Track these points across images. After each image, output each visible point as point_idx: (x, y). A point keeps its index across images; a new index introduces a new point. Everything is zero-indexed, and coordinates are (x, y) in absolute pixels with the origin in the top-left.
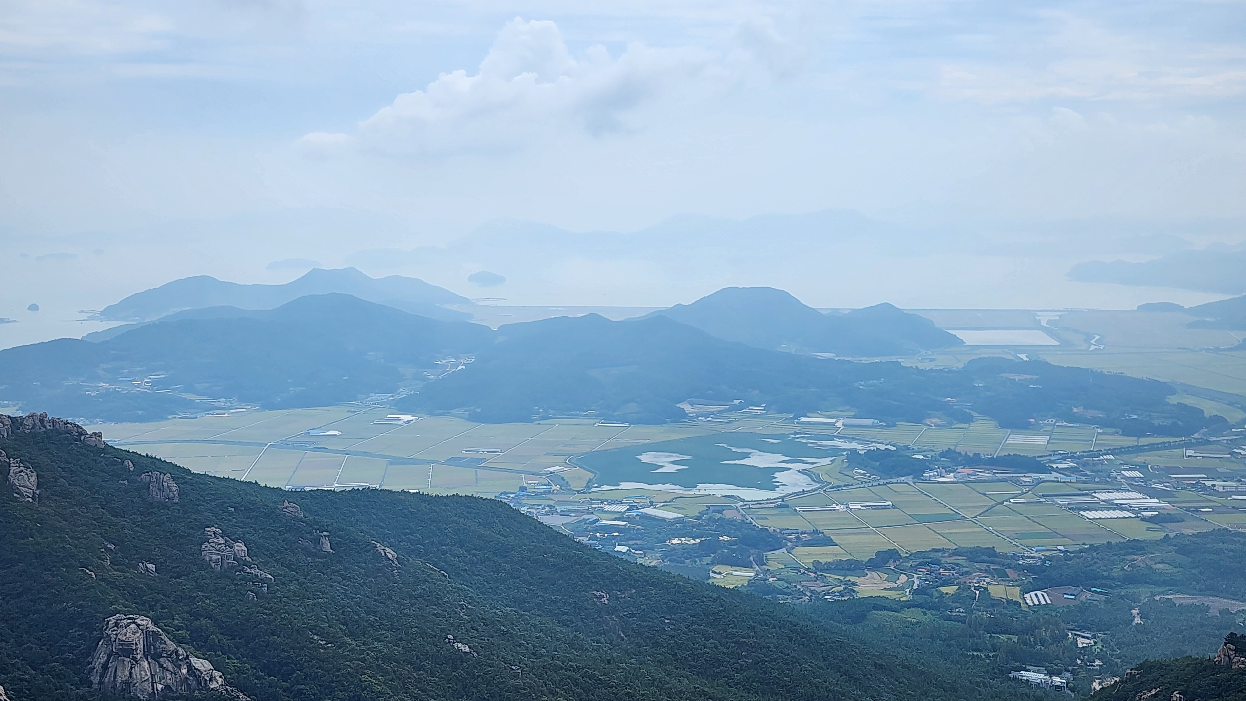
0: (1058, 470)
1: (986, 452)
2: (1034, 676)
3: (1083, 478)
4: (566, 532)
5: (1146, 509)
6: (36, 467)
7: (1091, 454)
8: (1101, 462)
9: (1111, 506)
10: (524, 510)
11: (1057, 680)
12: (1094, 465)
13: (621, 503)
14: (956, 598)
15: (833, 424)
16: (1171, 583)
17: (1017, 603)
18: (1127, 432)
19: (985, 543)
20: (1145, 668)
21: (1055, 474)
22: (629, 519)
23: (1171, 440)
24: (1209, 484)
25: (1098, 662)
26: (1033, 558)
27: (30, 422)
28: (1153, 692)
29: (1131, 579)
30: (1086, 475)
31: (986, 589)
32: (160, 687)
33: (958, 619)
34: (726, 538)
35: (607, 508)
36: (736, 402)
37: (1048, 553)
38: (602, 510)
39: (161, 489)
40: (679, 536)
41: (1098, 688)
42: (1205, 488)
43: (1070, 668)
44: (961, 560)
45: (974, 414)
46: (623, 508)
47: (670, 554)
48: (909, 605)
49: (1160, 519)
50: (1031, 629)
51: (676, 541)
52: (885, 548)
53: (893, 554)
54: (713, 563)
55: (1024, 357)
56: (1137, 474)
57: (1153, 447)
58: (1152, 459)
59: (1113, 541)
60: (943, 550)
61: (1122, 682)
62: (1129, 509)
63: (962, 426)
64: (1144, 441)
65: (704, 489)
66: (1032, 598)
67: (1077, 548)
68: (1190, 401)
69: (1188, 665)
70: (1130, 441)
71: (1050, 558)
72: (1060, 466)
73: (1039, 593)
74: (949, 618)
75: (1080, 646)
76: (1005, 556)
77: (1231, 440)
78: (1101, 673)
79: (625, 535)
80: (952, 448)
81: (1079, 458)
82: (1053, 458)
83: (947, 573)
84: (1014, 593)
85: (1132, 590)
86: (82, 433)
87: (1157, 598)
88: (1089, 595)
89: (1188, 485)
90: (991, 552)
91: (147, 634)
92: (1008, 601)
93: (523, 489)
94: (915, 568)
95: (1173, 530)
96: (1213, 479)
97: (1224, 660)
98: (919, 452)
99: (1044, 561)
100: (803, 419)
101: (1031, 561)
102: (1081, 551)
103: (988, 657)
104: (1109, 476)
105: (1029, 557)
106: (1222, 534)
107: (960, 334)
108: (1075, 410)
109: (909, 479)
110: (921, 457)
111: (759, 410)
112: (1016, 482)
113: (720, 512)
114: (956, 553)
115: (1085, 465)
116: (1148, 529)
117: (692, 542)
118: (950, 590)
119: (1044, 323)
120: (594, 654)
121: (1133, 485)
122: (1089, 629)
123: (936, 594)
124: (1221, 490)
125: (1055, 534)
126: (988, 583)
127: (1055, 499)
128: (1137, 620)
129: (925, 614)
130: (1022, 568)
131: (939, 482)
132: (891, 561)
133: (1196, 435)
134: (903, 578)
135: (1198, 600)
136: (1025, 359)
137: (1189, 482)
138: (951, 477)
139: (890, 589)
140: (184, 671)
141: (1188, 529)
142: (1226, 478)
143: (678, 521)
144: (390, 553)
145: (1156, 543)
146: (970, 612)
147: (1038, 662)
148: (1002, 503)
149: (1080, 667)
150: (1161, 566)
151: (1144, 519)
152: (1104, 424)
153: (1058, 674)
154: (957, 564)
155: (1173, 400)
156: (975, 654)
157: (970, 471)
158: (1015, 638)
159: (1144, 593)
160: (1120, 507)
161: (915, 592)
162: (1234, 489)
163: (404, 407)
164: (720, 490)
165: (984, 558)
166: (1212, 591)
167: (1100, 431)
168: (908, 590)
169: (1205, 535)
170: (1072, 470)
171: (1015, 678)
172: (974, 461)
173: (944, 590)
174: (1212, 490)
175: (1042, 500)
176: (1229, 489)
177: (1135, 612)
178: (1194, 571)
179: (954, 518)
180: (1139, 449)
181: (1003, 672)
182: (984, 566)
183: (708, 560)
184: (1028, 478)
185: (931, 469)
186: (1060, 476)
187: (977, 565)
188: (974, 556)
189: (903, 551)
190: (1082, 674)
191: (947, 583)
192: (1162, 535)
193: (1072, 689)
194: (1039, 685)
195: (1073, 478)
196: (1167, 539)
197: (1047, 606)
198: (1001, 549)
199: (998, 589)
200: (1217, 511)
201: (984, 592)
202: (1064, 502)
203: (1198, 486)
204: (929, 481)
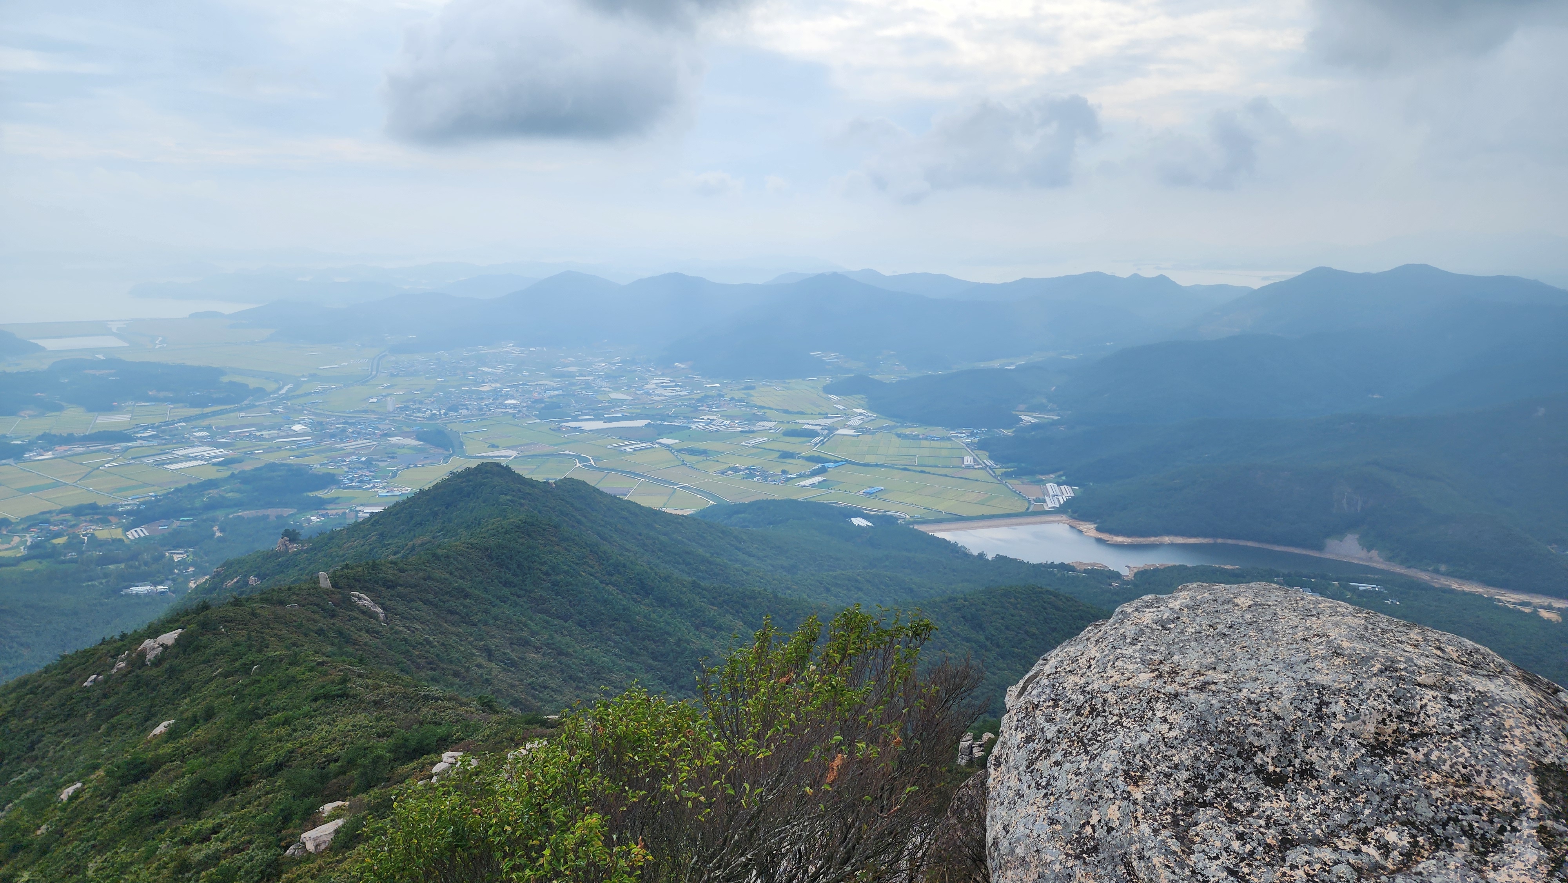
0: (142, 438)
1: (79, 432)
2: (142, 589)
3: (163, 441)
5: (215, 457)
7: (167, 423)
8: (177, 428)
9: (188, 458)
11: (161, 588)
12: (171, 431)
14: (68, 546)
16: (238, 505)
17: (121, 540)
18: (194, 404)
19: (87, 500)
20: (228, 565)
21: (140, 442)
23: (228, 407)
24: (258, 434)
25: (191, 569)
26: (129, 505)
28: (235, 580)
29: (212, 506)
30: (166, 439)
31: (93, 534)
33: (72, 561)
37: (141, 500)
41: (193, 586)
42: (255, 437)
43: (170, 577)
44: (68, 516)
45: (64, 404)
48: (25, 559)
49: (227, 462)
50: (134, 557)
55: (101, 357)
56: (205, 433)
57: (214, 414)
58: (214, 422)
59: (193, 483)
60: (50, 512)
61: (211, 578)
62: (202, 458)
63: (54, 414)
64: (207, 410)
66: (132, 534)
67: (165, 492)
68: (238, 379)
69: (258, 557)
70: (197, 411)
71: (144, 503)
72: (143, 435)
73: (138, 529)
74: (64, 562)
75: (176, 560)
76: (106, 507)
77: (271, 403)
78: (194, 575)
80: (47, 431)
81: (158, 427)
82: (137, 430)
83: (56, 528)
84: (118, 533)
85: (211, 514)
87: (231, 516)
88: (178, 523)
89: (244, 437)
90: (93, 508)
92: (114, 540)
94: (26, 530)
95: (236, 469)
96: (261, 430)
97: (283, 548)
98: (17, 438)
99: (139, 506)
101: (128, 508)
102: (168, 493)
103: (101, 583)
104: (183, 438)
105: (126, 505)
106: (272, 467)
107: (41, 343)
108: (150, 393)
109: (11, 461)
110: (19, 442)
112: (108, 451)
114: (63, 511)
115: (163, 432)
116: (218, 471)
118: (60, 541)
119: (114, 330)
121: (202, 442)
122: (181, 547)
123: (49, 546)
124: (267, 437)
125: (146, 485)
126: (94, 530)
127: (143, 459)
128: (218, 534)
129: (40, 563)
130: (122, 513)
131: (39, 460)
132: (3, 528)
133: (245, 402)
134: (16, 539)
135: (260, 513)
136: (103, 358)
137: (243, 434)
138: (49, 455)
139: (6, 550)
141: (248, 466)
142: (271, 428)
145: (226, 480)
146: (81, 553)
147: (143, 578)
148: (98, 468)
149: (178, 574)
150: (231, 494)
151: (214, 464)
152: (173, 401)
153: (161, 583)
154: (65, 520)
155: (225, 379)
156: (90, 583)
157: (66, 448)
158: (122, 566)
159: (220, 514)
160: (195, 458)
161: (31, 548)
162: (276, 435)
165: (87, 511)
166: (269, 505)
167: (171, 406)
168: (22, 548)
169: (260, 469)
170: (152, 436)
171: (127, 595)
172: (69, 440)
173: (56, 541)
174: (261, 438)
175: (131, 462)
176: (273, 436)
177: (215, 528)
178: (255, 494)
179: (57, 485)
180: (204, 416)
181: (116, 592)
182: (88, 518)
184: (117, 447)
185: (31, 451)
186: (144, 443)
187: (83, 518)
188: (79, 511)
189: (13, 518)
190: (180, 580)
191: (58, 535)
192: (229, 473)
193: (174, 592)
194: (147, 595)
195: (155, 443)
196: (233, 476)
197: (145, 537)
198: (101, 503)
199: (103, 533)
200: (267, 451)
201: (92, 537)
202: (149, 460)
203: (250, 436)
204: (30, 460)
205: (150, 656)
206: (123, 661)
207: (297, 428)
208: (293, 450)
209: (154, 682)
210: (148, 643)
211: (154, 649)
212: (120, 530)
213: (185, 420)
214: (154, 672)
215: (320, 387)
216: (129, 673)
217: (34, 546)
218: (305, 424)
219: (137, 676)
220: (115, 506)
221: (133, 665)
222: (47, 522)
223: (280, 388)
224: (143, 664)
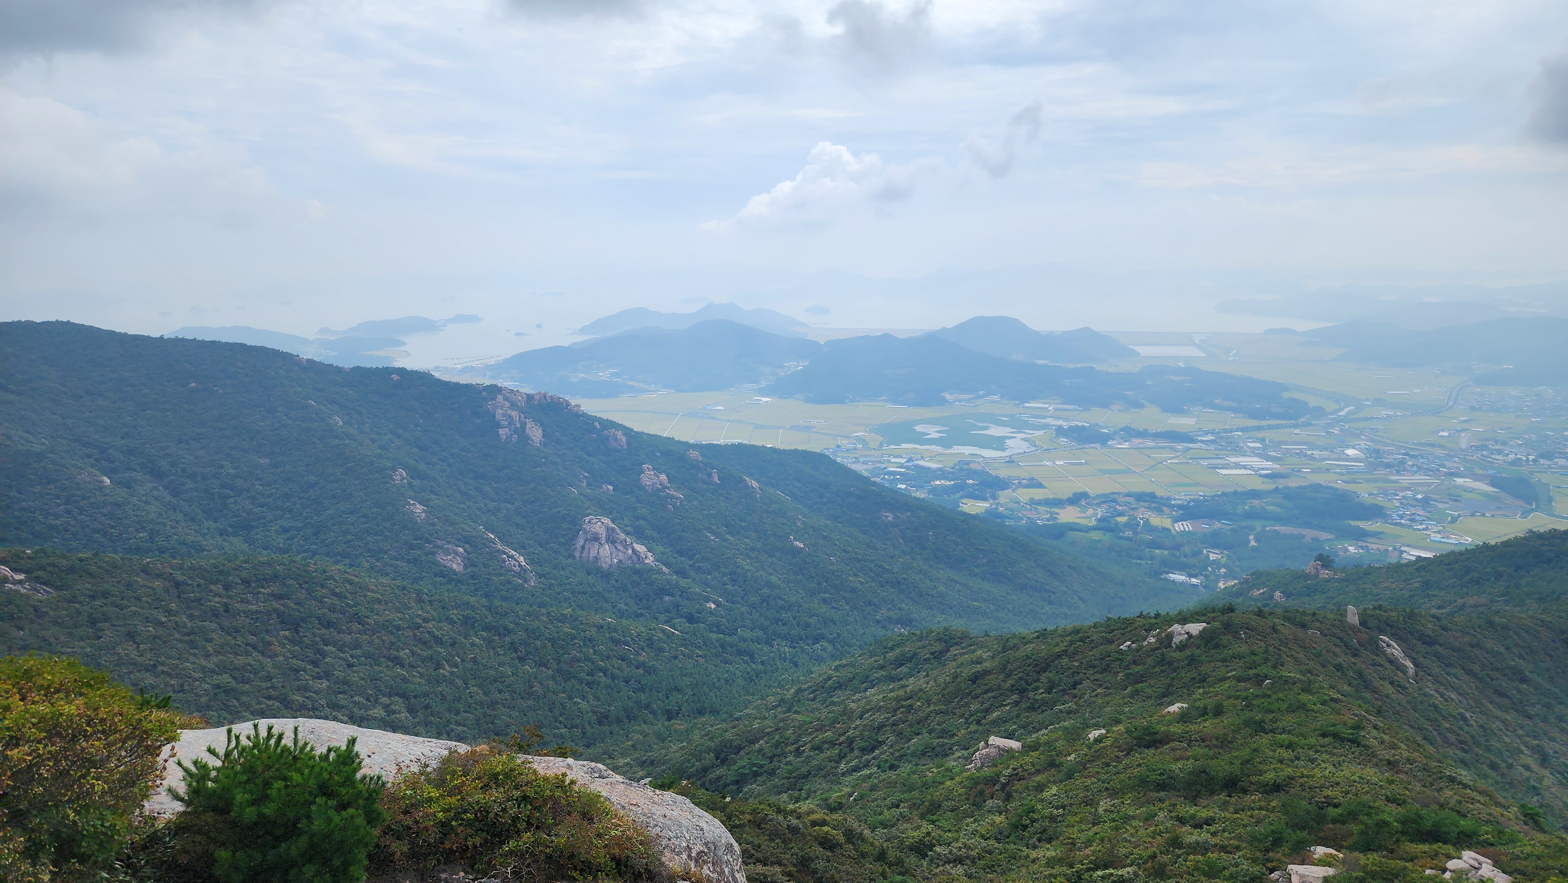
0: (1202, 442)
1: (1152, 429)
2: (1178, 577)
3: (1220, 447)
4: (866, 474)
5: (1263, 469)
6: (542, 425)
7: (1226, 431)
8: (1233, 437)
9: (1238, 466)
10: (839, 460)
11: (1194, 581)
12: (1228, 438)
13: (902, 457)
14: (1127, 525)
15: (1046, 408)
16: (1277, 519)
17: (1168, 530)
18: (1253, 416)
19: (1148, 489)
20: (1257, 575)
21: (1199, 444)
22: (906, 468)
23: (1284, 422)
24: (1309, 453)
25: (1223, 570)
26: (1181, 499)
27: (537, 397)
28: (1261, 591)
29: (1251, 515)
30: (1222, 445)
31: (1147, 519)
32: (616, 561)
33: (1129, 539)
34: (971, 482)
35: (893, 460)
36: (981, 392)
37: (1192, 497)
38: (889, 461)
39: (616, 440)
40: (940, 479)
41: (1222, 587)
42: (1306, 455)
43: (1204, 573)
44: (1131, 500)
45: (1146, 403)
46: (903, 461)
47: (934, 490)
48: (1094, 528)
49: (1273, 476)
50: (1178, 547)
51: (937, 482)
52: (1079, 491)
53: (1084, 495)
54: (962, 497)
55: (1182, 365)
56: (1258, 445)
57: (1270, 427)
58: (1269, 435)
59: (1239, 490)
60: (1119, 494)
61: (1240, 584)
62: (1251, 468)
63: (1136, 410)
64: (1264, 423)
65: (957, 449)
66: (1179, 527)
67: (1213, 494)
68: (1299, 396)
69: (1287, 574)
70: (1254, 423)
71: (1193, 500)
72: (1204, 439)
73: (1184, 523)
74: (1122, 538)
75: (1211, 559)
76: (1162, 498)
77: (1327, 423)
78: (1225, 577)
79: (905, 478)
80: (1129, 425)
81: (1217, 433)
82: (1199, 433)
83: (1121, 508)
84: (1167, 523)
85: (1250, 523)
86: (568, 404)
87: (1268, 529)
88: (1219, 525)
89: (1294, 453)
90: (1152, 496)
91: (608, 529)
92: (1163, 528)
93: (838, 446)
94: (1099, 505)
95: (1281, 483)
96: (1313, 449)
97: (1313, 572)
98: (1105, 428)
99: (1189, 502)
100: (1026, 405)
101: (1180, 502)
102: (1215, 496)
103: (1147, 564)
104: (1238, 446)
105: (1178, 499)
106: (1317, 487)
107: (1138, 349)
108: (1216, 401)
109: (1098, 446)
110: (1107, 431)
111: (996, 398)
112: (1172, 448)
113: (968, 464)
114: (1128, 495)
115: (1222, 438)
116: (1263, 483)
117: (949, 483)
118: (1122, 519)
119: (1197, 341)
120: (883, 552)
121: (1254, 452)
122: (1218, 548)
123: (1113, 522)
124: (1318, 457)
125: (1198, 484)
126: (1149, 516)
127: (1199, 461)
128: (1253, 543)
129: (1104, 534)
130: (1173, 506)
131: (1118, 448)
132: (1083, 500)
133: (1302, 420)
134: (1091, 511)
135: (1297, 531)
136: (1183, 366)
137: (1294, 451)
138: (1126, 445)
139: (1082, 518)
140: (630, 552)
141: (1293, 483)
142: (1323, 449)
143: (940, 469)
144: (755, 484)
145: (1269, 493)
146: (1136, 533)
147: (1181, 568)
148: (1162, 463)
149: (1211, 572)
150: (1271, 507)
151: (1261, 476)
152: (1235, 410)
153: (1195, 576)
154: (1128, 503)
155: (1286, 395)
156: (1138, 561)
157: (1140, 441)
158: (1166, 552)
159: (1258, 525)
160: (1244, 467)
161: (1100, 520)
162: (1327, 457)
163: (763, 392)
164: (968, 450)
165: (1148, 499)
166: (1307, 525)
167: (1233, 416)
168: (1093, 519)
169: (1304, 488)
170: (1211, 441)
171: (1165, 579)
172: (1143, 434)
173: (1119, 519)
174: (1312, 458)
175: (1190, 461)
176: (1324, 456)
177: (1251, 537)
178: (1295, 512)
179: (1127, 471)
180: (1259, 428)
181: (1157, 574)
182: (1146, 504)
183: (958, 495)
184: (1180, 446)
185: (1113, 440)
186: (1203, 446)
187: (1142, 504)
188: (1140, 497)
189: (1091, 493)
190: (1212, 578)
191: (1121, 514)
192: (1273, 487)
193: (1204, 587)
194: (1182, 584)
195: (1212, 447)
196: (1276, 490)
197: (1189, 532)
198: (1159, 493)
199: (1156, 520)
200: (1314, 471)
201: (1147, 522)
202: (1204, 463)
203: (1301, 454)
204: (1111, 447)
205: (1176, 640)
206: (1154, 636)
207: (1351, 452)
208: (1342, 474)
209: (1176, 664)
210: (1176, 627)
211: (1180, 634)
212: (1170, 520)
213: (1242, 430)
214: (1177, 655)
215: (1384, 413)
216: (1157, 649)
217: (1102, 520)
218: (1360, 450)
219: (1163, 654)
220: (1169, 499)
221: (1161, 643)
222: (1115, 501)
223: (1340, 410)
224: (1170, 645)
